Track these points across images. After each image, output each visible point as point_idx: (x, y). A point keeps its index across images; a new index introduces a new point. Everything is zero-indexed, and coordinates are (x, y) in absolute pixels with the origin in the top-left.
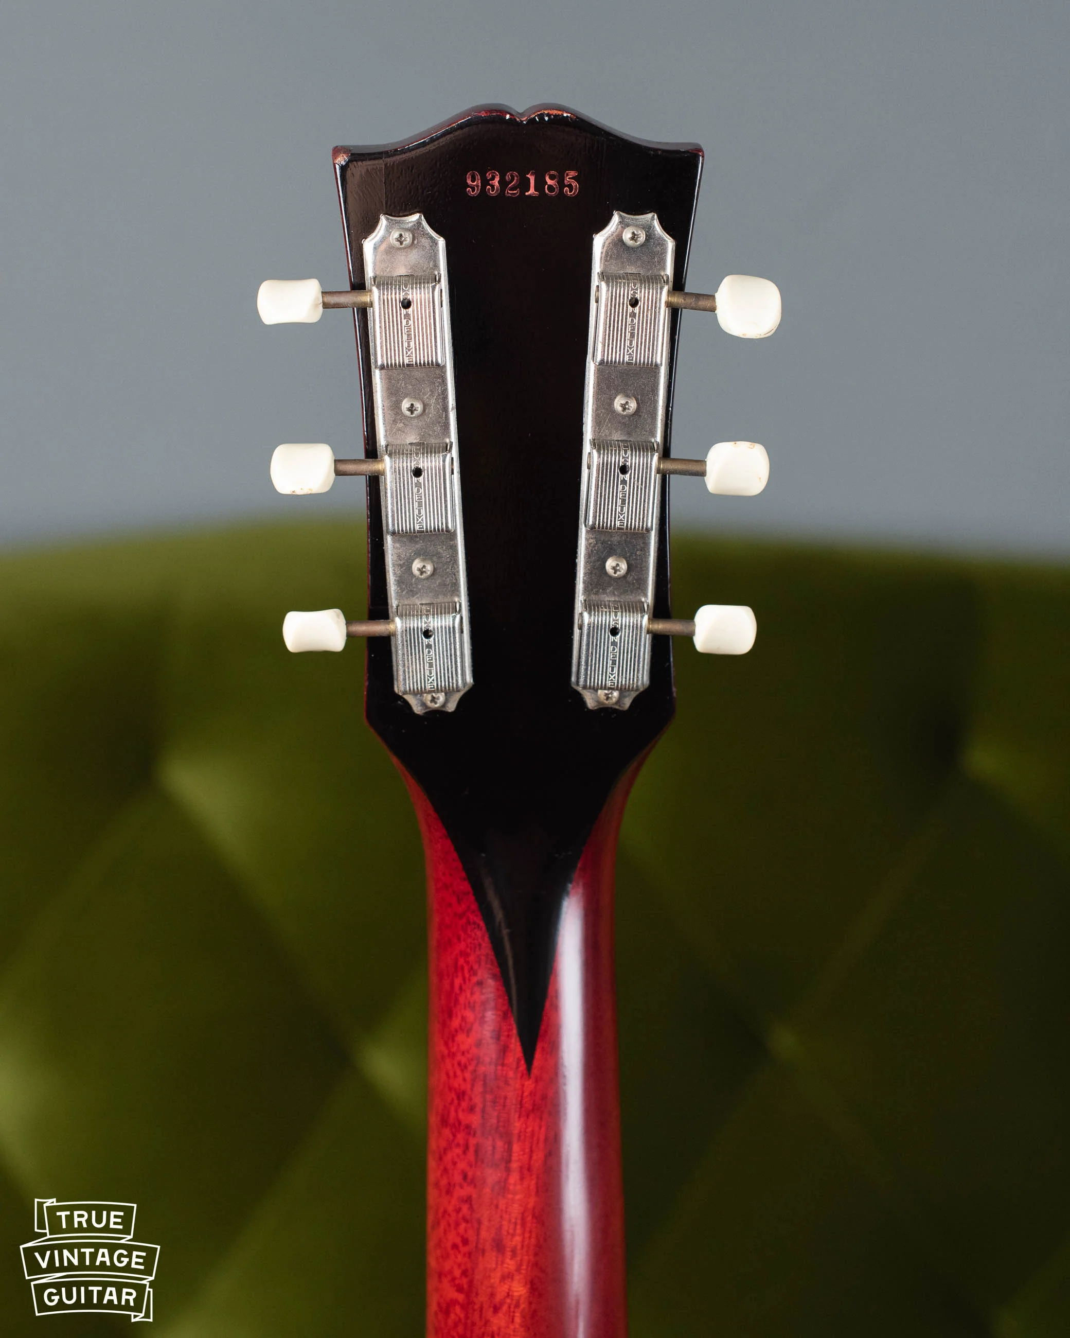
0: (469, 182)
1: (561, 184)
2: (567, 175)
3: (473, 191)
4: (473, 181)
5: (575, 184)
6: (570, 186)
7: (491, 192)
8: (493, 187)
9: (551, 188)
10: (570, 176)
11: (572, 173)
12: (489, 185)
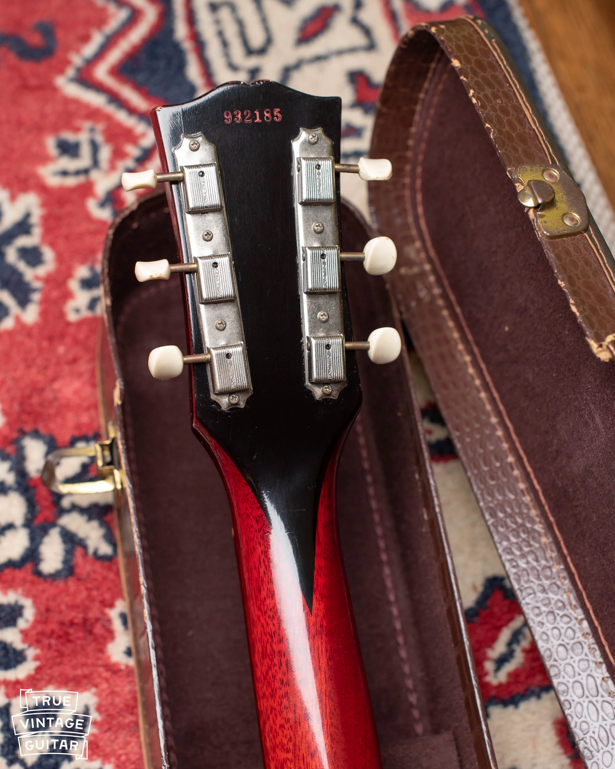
0: (226, 116)
1: (272, 115)
2: (275, 111)
3: (228, 121)
4: (228, 116)
5: (279, 115)
6: (277, 116)
7: (237, 121)
8: (238, 118)
9: (267, 118)
10: (276, 111)
11: (278, 110)
12: (236, 117)
